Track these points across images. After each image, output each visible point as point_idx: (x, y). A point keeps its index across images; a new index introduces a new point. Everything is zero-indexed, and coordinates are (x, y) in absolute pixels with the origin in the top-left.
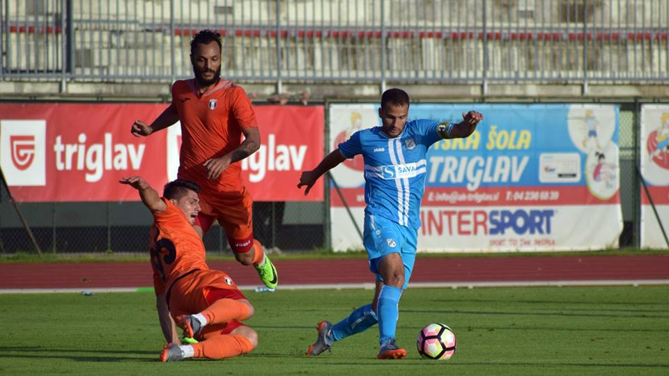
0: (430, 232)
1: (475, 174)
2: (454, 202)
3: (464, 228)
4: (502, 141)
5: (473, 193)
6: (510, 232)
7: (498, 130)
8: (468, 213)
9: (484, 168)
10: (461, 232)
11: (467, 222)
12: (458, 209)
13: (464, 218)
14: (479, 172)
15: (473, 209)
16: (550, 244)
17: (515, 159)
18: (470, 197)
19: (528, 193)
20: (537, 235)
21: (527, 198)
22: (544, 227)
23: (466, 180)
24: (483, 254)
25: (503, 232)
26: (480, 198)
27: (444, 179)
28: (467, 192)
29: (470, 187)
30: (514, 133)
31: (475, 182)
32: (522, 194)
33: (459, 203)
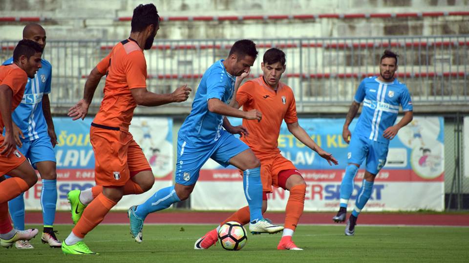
4: (71, 141)
7: (68, 134)
17: (83, 152)
32: (89, 173)
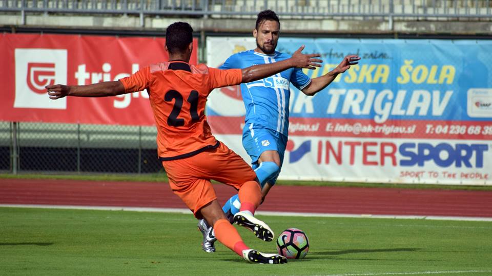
0: (327, 161)
1: (383, 107)
2: (358, 134)
3: (370, 158)
4: (419, 76)
5: (381, 125)
6: (430, 165)
7: (414, 65)
8: (375, 144)
9: (393, 101)
10: (365, 162)
11: (374, 153)
12: (362, 140)
13: (370, 149)
14: (388, 106)
15: (379, 141)
16: (481, 178)
17: (436, 94)
18: (377, 129)
19: (453, 127)
20: (464, 169)
21: (451, 132)
22: (473, 160)
23: (373, 112)
24: (391, 184)
25: (421, 164)
26: (387, 130)
27: (345, 111)
28: (374, 124)
29: (377, 119)
30: (434, 69)
31: (384, 114)
32: (446, 127)
33: (362, 135)
